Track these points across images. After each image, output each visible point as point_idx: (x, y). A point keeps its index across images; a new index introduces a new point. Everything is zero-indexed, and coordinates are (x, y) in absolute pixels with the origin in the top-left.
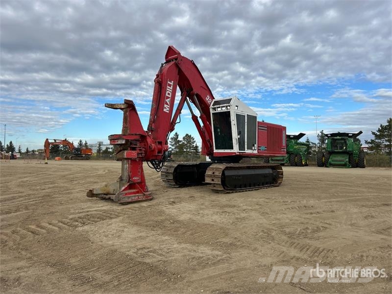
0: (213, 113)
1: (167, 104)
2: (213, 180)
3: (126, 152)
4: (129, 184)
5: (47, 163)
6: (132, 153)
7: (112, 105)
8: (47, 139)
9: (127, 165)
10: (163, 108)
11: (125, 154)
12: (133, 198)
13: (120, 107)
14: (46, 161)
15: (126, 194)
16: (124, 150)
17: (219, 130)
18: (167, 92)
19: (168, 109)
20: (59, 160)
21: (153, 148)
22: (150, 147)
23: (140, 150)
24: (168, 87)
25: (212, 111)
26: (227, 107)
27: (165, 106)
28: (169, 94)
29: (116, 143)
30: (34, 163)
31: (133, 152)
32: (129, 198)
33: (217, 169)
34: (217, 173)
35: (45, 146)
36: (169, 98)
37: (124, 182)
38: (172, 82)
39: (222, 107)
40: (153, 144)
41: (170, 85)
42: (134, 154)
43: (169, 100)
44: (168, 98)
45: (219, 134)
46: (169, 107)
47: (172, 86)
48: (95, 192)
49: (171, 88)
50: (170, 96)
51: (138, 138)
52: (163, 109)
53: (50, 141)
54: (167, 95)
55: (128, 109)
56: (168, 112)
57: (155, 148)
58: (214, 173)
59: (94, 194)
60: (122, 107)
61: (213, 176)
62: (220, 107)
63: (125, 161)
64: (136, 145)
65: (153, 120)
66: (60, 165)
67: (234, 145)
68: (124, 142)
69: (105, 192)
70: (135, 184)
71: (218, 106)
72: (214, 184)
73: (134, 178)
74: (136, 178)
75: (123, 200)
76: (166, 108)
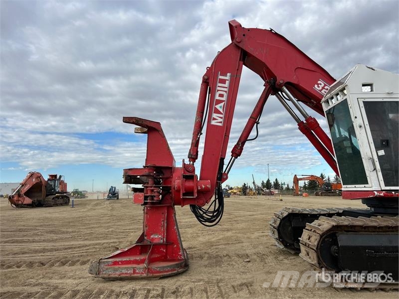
1: (217, 112)
2: (308, 254)
4: (133, 246)
5: (281, 200)
15: (116, 263)
18: (218, 93)
19: (220, 120)
20: (306, 196)
23: (153, 191)
24: (219, 85)
25: (324, 109)
26: (342, 91)
27: (215, 115)
28: (221, 96)
33: (316, 230)
34: (313, 240)
35: (294, 182)
36: (221, 101)
38: (229, 74)
39: (336, 94)
41: (223, 81)
43: (222, 104)
46: (221, 116)
47: (228, 82)
49: (227, 85)
50: (224, 99)
51: (147, 172)
53: (298, 177)
54: (217, 97)
56: (220, 124)
58: (309, 238)
61: (307, 246)
62: (333, 97)
64: (148, 183)
65: (194, 141)
67: (367, 174)
73: (152, 236)
74: (156, 237)
75: (105, 274)
76: (216, 119)
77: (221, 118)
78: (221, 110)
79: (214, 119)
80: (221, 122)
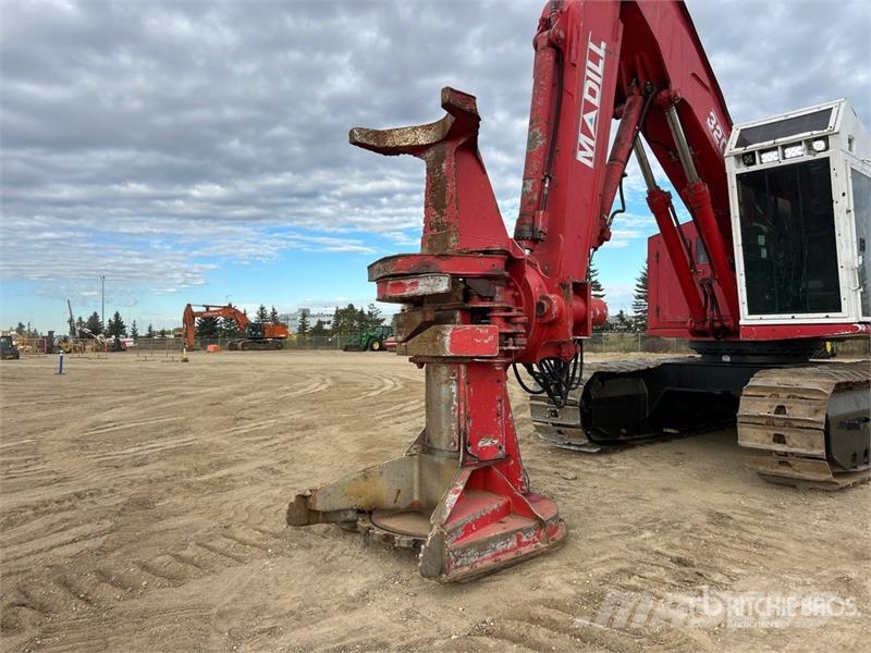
0: (739, 177)
1: (587, 132)
2: (779, 439)
3: (448, 330)
4: (467, 473)
5: (186, 360)
6: (479, 335)
7: (378, 134)
8: (189, 305)
9: (454, 388)
10: (574, 147)
11: (447, 340)
12: (500, 547)
13: (410, 140)
14: (185, 354)
15: (468, 530)
16: (441, 321)
17: (762, 240)
18: (588, 84)
19: (590, 153)
20: (216, 350)
21: (555, 309)
22: (540, 305)
23: (507, 320)
24: (590, 64)
25: (733, 169)
26: (809, 143)
27: (582, 139)
28: (592, 93)
29: (408, 292)
30: (158, 360)
31: (481, 329)
32: (482, 547)
33: (796, 394)
34: (798, 411)
35: (185, 321)
36: (592, 107)
37: (439, 459)
38: (603, 45)
39: (785, 147)
40: (552, 296)
41: (595, 58)
42: (485, 339)
43: (593, 115)
44: (589, 107)
45: (764, 253)
46: (593, 143)
47: (601, 62)
48: (319, 506)
49: (600, 70)
51: (496, 266)
52: (574, 152)
53: (195, 309)
54: (587, 96)
55: (450, 148)
56: (590, 164)
57: (561, 311)
58: (780, 409)
59: (318, 512)
60: (422, 141)
61: (779, 423)
62: (775, 149)
63: (444, 370)
64: (492, 299)
65: (535, 197)
66: (215, 365)
67: (845, 295)
68: (443, 286)
69: (361, 503)
70: (489, 468)
71: (766, 144)
72: (786, 454)
73: (480, 444)
74: (488, 444)
75: (462, 566)
76: (585, 150)
77: (592, 148)
78: (591, 128)
79: (582, 149)
80: (590, 159)
